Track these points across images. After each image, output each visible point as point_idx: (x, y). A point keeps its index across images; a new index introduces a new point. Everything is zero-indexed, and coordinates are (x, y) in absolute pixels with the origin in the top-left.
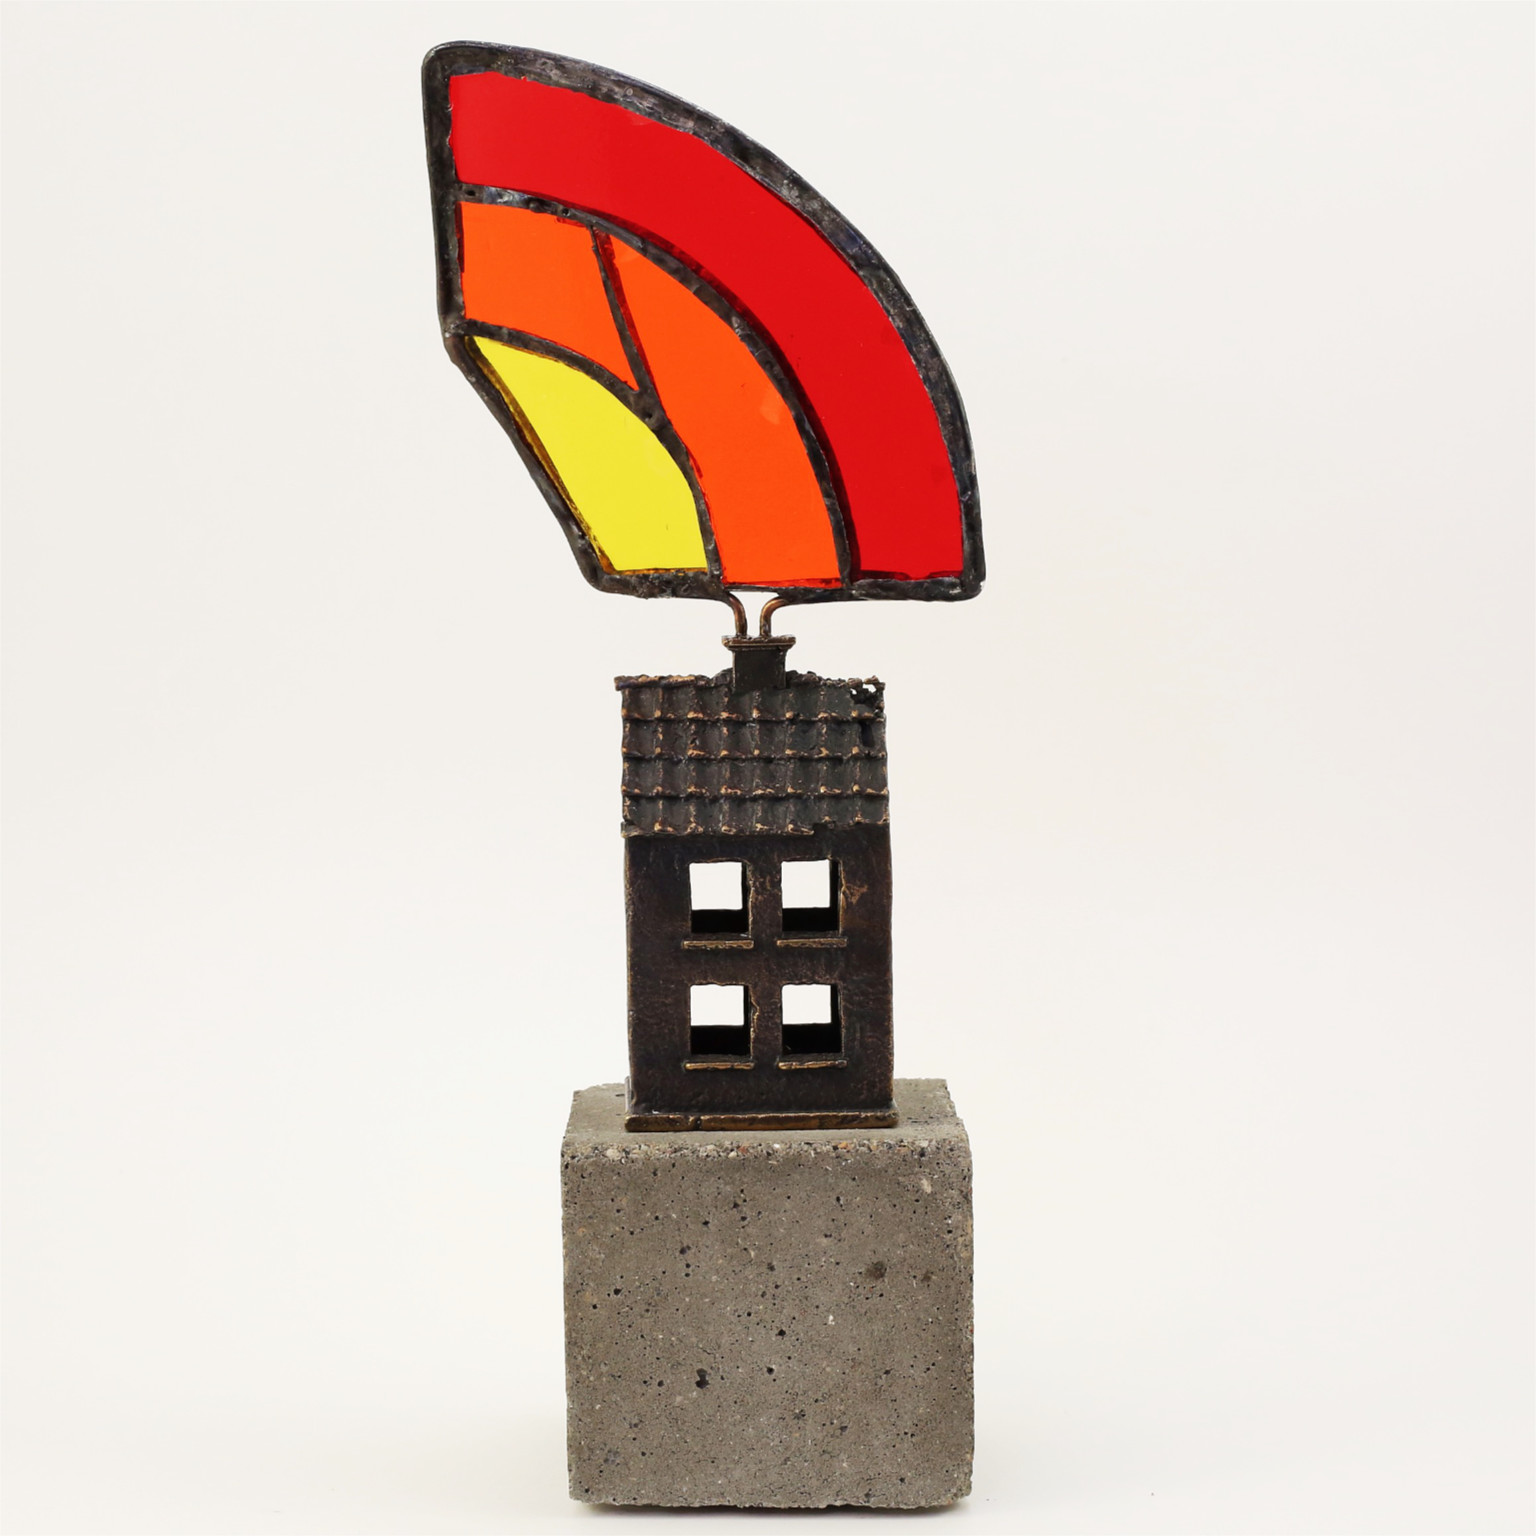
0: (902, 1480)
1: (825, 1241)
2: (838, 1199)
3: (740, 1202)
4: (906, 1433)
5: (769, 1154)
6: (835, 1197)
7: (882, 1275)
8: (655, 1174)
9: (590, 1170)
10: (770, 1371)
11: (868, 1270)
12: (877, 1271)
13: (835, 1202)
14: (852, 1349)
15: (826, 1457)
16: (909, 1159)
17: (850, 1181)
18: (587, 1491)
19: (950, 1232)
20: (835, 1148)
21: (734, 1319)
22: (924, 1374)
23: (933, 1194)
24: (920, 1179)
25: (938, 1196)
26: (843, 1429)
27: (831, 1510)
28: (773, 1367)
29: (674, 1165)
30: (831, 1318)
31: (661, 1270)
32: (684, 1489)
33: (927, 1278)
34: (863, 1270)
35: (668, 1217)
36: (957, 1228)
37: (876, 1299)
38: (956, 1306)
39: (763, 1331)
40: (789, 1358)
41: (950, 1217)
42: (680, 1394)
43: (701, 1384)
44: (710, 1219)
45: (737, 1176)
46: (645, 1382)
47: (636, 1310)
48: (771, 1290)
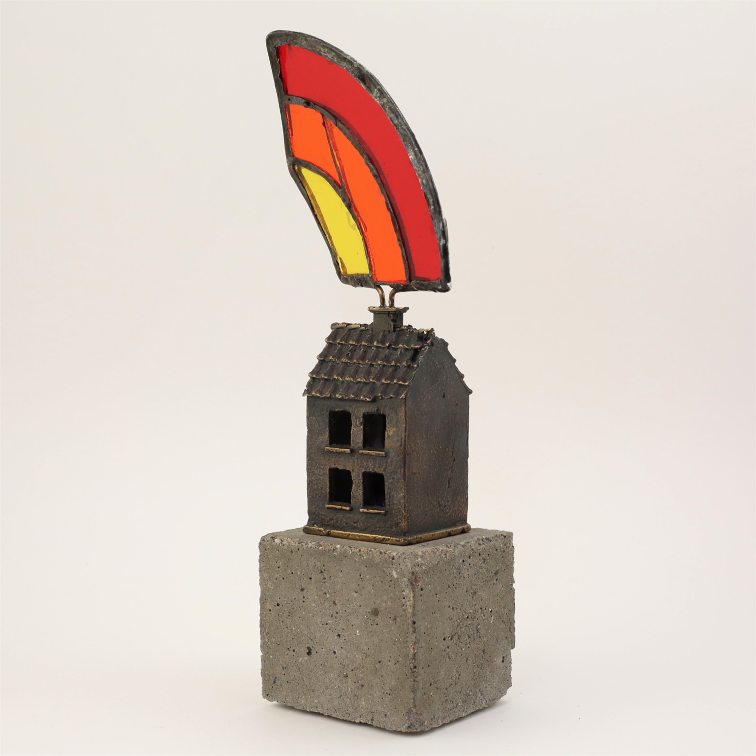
0: (386, 715)
1: (355, 595)
2: (360, 575)
3: (323, 571)
4: (387, 693)
5: (334, 549)
6: (359, 574)
7: (377, 615)
8: (292, 552)
9: (268, 547)
10: (335, 652)
11: (372, 611)
12: (376, 612)
13: (359, 576)
14: (366, 648)
15: (356, 698)
16: (387, 560)
17: (365, 567)
18: (268, 695)
19: (404, 598)
20: (360, 551)
21: (321, 626)
22: (394, 666)
23: (397, 578)
24: (392, 571)
25: (399, 580)
26: (363, 686)
27: (361, 724)
28: (336, 651)
29: (299, 549)
30: (358, 631)
31: (294, 597)
32: (303, 702)
33: (395, 619)
34: (370, 611)
35: (297, 573)
36: (407, 597)
37: (375, 626)
38: (407, 635)
39: (332, 633)
40: (342, 648)
41: (404, 591)
42: (301, 657)
43: (309, 653)
44: (312, 577)
45: (322, 558)
46: (288, 649)
47: (285, 614)
48: (335, 614)
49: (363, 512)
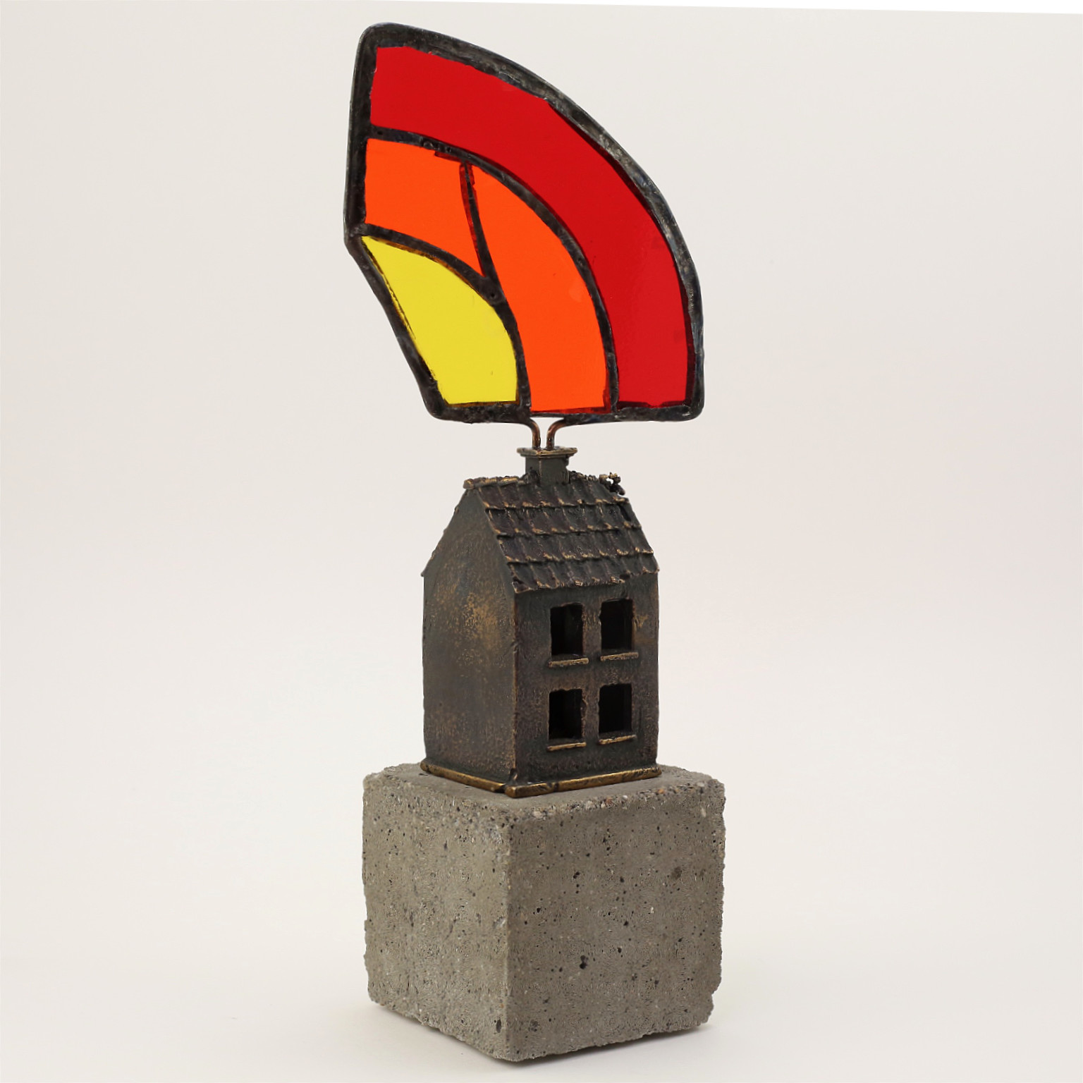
0: (686, 1011)
1: (650, 857)
2: (658, 828)
3: (607, 838)
4: (688, 979)
5: (623, 803)
6: (656, 827)
7: (679, 876)
8: (561, 825)
9: (526, 828)
10: (620, 950)
11: (673, 874)
12: (677, 873)
13: (656, 831)
14: (662, 927)
15: (648, 1003)
16: (695, 795)
17: (665, 815)
18: (518, 1052)
19: (714, 841)
20: (657, 794)
21: (602, 918)
22: (699, 938)
23: (707, 817)
24: (701, 809)
25: (709, 819)
26: (656, 982)
27: (647, 1038)
28: (621, 947)
29: (572, 818)
30: (652, 909)
31: (563, 891)
32: (572, 1040)
33: (702, 874)
34: (669, 874)
35: (568, 853)
36: (718, 838)
37: (676, 893)
38: (716, 890)
39: (616, 924)
40: (630, 940)
41: (715, 831)
42: (571, 975)
43: (583, 966)
44: (590, 851)
45: (606, 820)
46: (552, 970)
47: (549, 921)
48: (622, 895)
49: (607, 744)
